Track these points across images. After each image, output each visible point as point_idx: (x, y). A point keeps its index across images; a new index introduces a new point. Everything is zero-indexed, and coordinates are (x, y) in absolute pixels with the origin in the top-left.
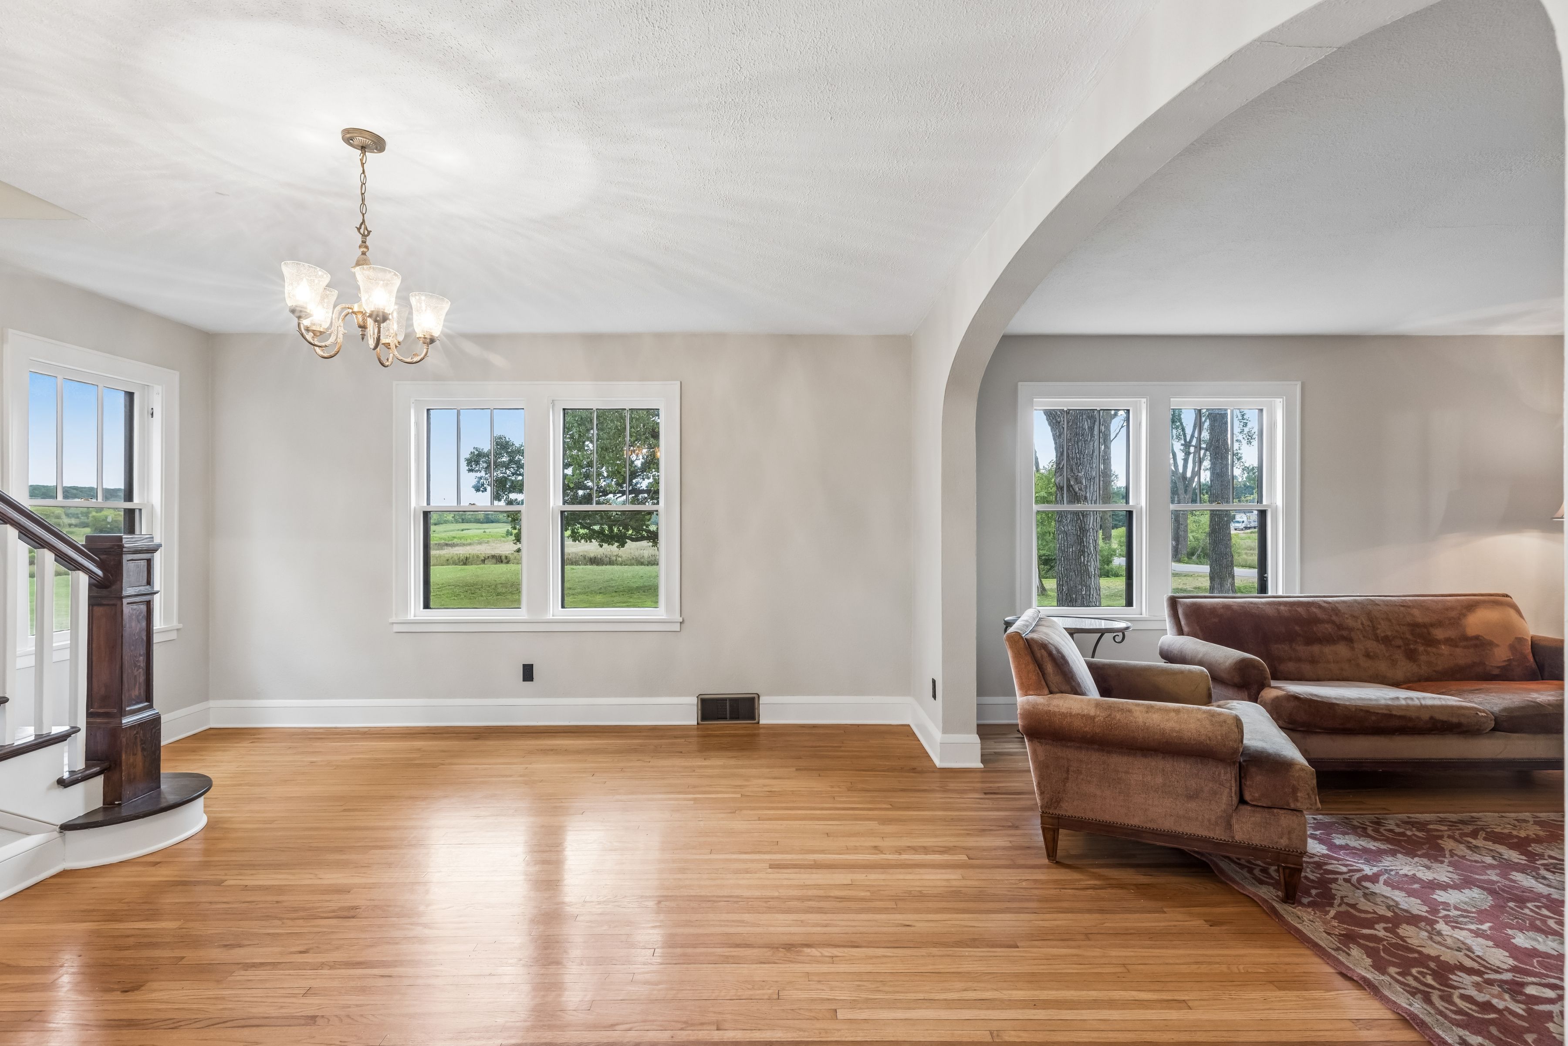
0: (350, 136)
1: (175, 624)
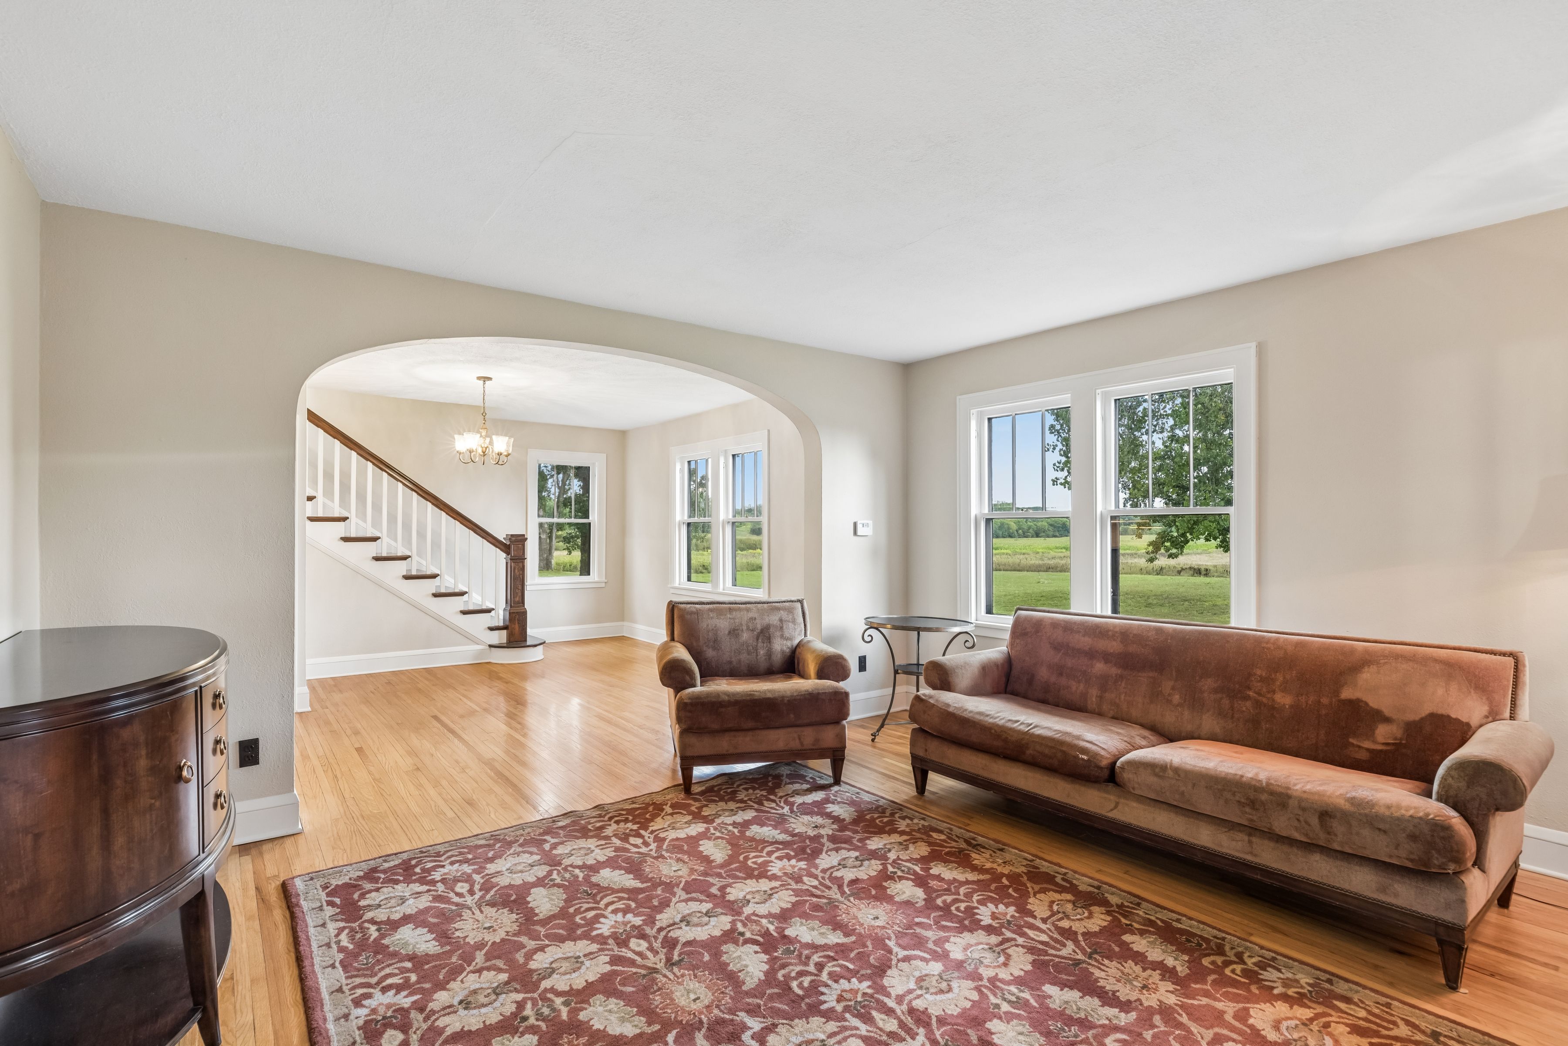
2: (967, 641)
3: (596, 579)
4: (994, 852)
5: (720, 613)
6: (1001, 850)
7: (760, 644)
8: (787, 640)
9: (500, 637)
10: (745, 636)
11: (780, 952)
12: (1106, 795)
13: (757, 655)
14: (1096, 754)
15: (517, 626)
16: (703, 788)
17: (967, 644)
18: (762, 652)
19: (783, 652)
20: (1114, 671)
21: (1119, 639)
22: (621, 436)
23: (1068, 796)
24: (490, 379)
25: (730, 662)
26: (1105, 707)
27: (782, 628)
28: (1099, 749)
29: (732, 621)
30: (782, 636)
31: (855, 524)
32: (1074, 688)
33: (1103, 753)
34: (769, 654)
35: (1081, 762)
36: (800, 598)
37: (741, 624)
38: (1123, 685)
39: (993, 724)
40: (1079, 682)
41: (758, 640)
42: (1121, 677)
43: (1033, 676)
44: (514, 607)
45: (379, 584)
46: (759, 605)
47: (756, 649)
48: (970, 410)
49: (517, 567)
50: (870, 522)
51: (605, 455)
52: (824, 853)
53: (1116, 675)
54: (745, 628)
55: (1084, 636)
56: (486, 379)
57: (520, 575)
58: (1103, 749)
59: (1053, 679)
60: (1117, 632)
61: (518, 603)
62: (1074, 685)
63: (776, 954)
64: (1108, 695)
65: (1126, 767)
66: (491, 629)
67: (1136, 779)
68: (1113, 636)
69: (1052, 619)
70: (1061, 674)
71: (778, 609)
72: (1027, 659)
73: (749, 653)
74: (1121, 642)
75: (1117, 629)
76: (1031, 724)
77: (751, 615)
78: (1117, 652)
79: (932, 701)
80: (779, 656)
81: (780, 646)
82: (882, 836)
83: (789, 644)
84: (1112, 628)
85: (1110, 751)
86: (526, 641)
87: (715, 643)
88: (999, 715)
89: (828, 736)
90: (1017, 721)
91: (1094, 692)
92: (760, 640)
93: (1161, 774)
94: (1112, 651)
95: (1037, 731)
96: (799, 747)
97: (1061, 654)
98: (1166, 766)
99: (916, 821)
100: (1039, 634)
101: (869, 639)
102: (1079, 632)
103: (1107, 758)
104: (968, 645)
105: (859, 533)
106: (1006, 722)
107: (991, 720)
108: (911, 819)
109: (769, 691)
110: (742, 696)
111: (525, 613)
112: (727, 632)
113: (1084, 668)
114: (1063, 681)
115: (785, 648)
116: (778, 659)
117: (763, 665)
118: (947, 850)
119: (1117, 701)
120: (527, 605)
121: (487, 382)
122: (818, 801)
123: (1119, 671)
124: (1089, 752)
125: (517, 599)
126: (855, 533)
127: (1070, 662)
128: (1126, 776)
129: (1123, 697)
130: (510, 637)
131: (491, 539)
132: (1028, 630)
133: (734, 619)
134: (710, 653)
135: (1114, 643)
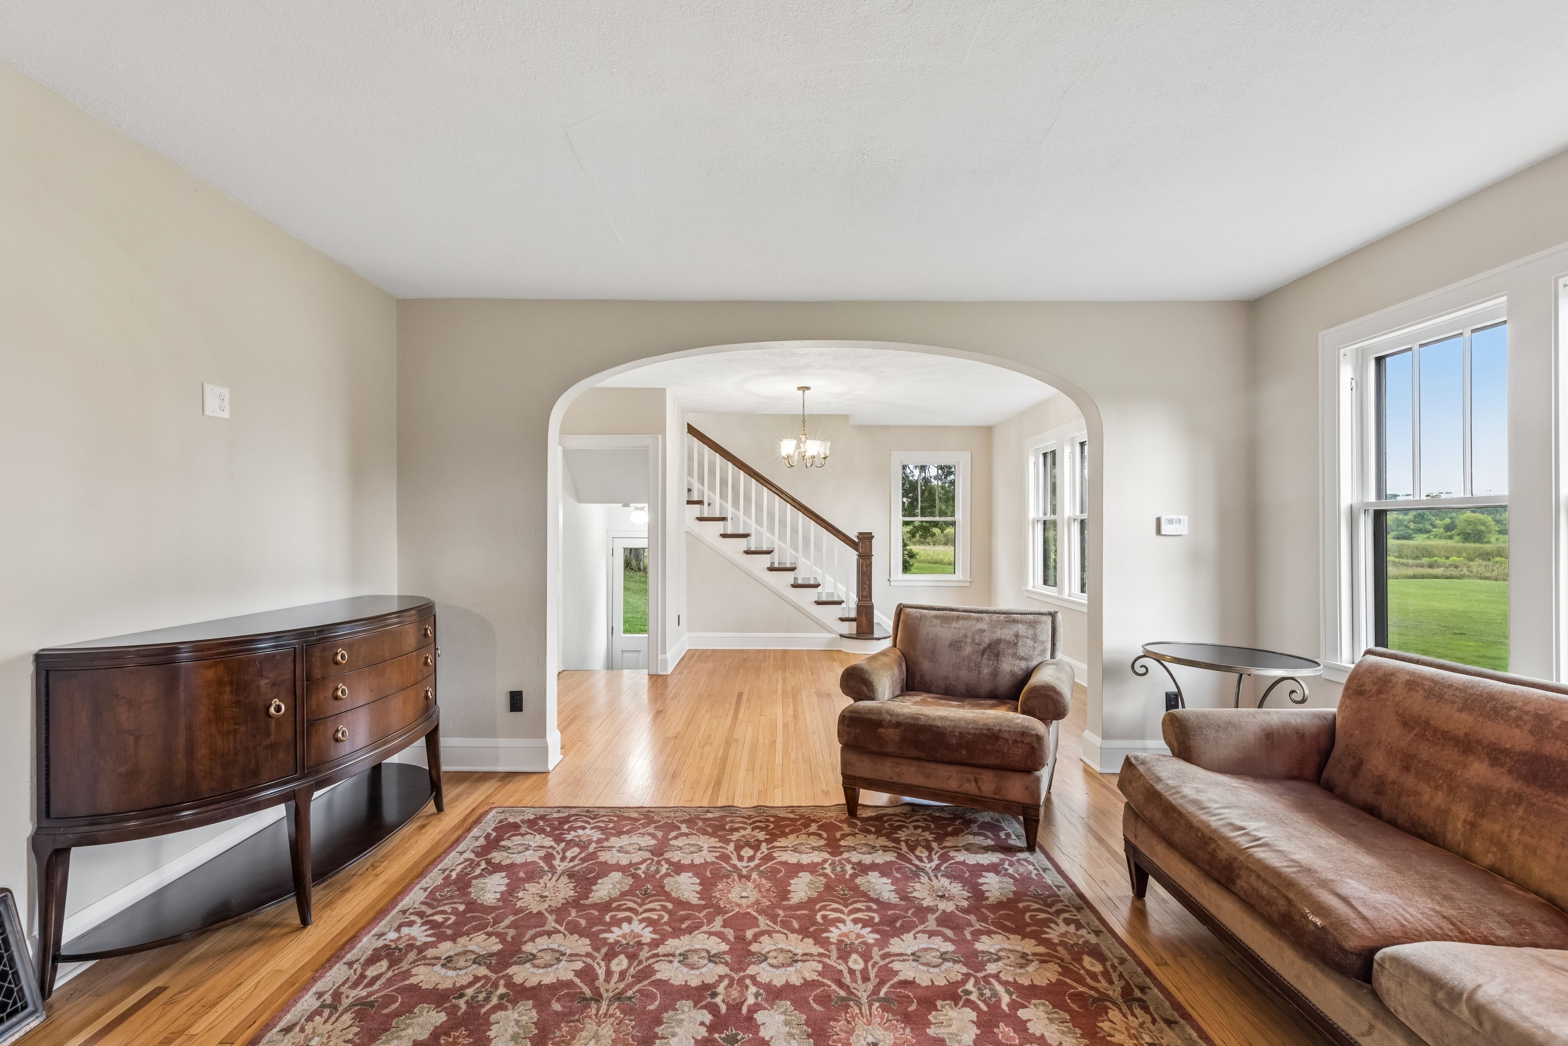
0: (799, 388)
1: (969, 579)
2: (1292, 692)
3: (961, 578)
4: (1154, 1021)
5: (946, 620)
6: (1170, 1023)
7: (985, 661)
8: (1020, 660)
9: (850, 628)
10: (968, 650)
11: (723, 1036)
12: (1353, 1003)
13: (979, 674)
14: (1340, 923)
15: (864, 618)
16: (874, 814)
17: (1294, 696)
18: (986, 671)
19: (1013, 674)
20: (1505, 782)
21: (1529, 726)
22: (987, 432)
23: (1298, 977)
24: (808, 388)
25: (946, 678)
26: (1478, 846)
27: (1016, 644)
28: (1352, 914)
29: (956, 631)
30: (1014, 655)
31: (1158, 521)
32: (1426, 798)
33: (1358, 925)
34: (995, 673)
35: (1312, 927)
36: (1052, 610)
37: (966, 636)
38: (1520, 812)
39: (1203, 822)
40: (1437, 788)
41: (983, 655)
42: (1519, 798)
43: (1361, 763)
44: (862, 601)
45: (749, 574)
46: (995, 616)
47: (978, 665)
48: (1339, 349)
49: (865, 563)
50: (1184, 518)
51: (969, 453)
52: (911, 934)
53: (1509, 792)
54: (969, 640)
55: (1460, 710)
56: (804, 389)
57: (867, 570)
58: (1364, 918)
59: (1393, 774)
60: (1527, 713)
61: (866, 597)
62: (1426, 791)
63: (716, 1036)
64: (1486, 824)
65: (1387, 966)
66: (842, 620)
67: (1399, 996)
68: (1519, 718)
69: (1411, 673)
70: (1407, 769)
71: (1015, 621)
72: (1357, 732)
73: (970, 670)
74: (1531, 732)
75: (1531, 708)
76: (1259, 839)
77: (980, 626)
78: (1518, 749)
79: (1141, 768)
80: (1007, 678)
81: (1010, 666)
82: (1011, 936)
83: (1023, 665)
84: (1519, 704)
85: (1376, 925)
86: (873, 633)
87: (933, 654)
88: (1221, 811)
89: (1015, 789)
90: (1242, 828)
91: (1461, 813)
92: (985, 657)
93: (1446, 1005)
94: (1508, 746)
95: (1261, 854)
96: (976, 792)
97: (1412, 735)
98: (1460, 995)
99: (1083, 932)
100: (1383, 696)
101: (1143, 670)
102: (1453, 702)
103: (1362, 936)
104: (1297, 697)
105: (1163, 532)
106: (1224, 826)
107: (1205, 817)
108: (1079, 926)
109: (941, 718)
110: (906, 718)
111: (871, 607)
112: (948, 643)
113: (1450, 766)
114: (1409, 781)
115: (1016, 669)
116: (1005, 682)
117: (986, 686)
118: (1081, 989)
119: (1504, 838)
120: (875, 600)
121: (807, 392)
122: (982, 865)
123: (1517, 786)
124: (1330, 914)
125: (865, 593)
126: (1159, 531)
127: (1425, 752)
128: (1385, 982)
129: (1516, 834)
130: (859, 627)
131: (841, 537)
132: (1366, 687)
133: (959, 629)
134: (926, 666)
135: (1517, 732)
